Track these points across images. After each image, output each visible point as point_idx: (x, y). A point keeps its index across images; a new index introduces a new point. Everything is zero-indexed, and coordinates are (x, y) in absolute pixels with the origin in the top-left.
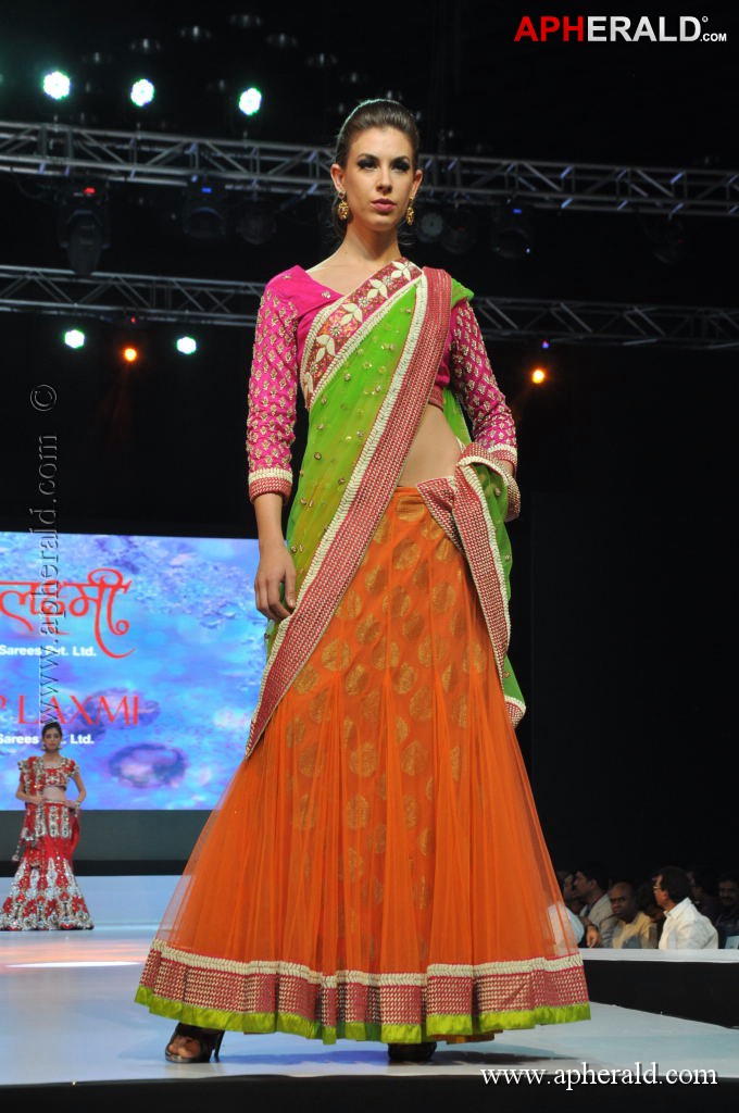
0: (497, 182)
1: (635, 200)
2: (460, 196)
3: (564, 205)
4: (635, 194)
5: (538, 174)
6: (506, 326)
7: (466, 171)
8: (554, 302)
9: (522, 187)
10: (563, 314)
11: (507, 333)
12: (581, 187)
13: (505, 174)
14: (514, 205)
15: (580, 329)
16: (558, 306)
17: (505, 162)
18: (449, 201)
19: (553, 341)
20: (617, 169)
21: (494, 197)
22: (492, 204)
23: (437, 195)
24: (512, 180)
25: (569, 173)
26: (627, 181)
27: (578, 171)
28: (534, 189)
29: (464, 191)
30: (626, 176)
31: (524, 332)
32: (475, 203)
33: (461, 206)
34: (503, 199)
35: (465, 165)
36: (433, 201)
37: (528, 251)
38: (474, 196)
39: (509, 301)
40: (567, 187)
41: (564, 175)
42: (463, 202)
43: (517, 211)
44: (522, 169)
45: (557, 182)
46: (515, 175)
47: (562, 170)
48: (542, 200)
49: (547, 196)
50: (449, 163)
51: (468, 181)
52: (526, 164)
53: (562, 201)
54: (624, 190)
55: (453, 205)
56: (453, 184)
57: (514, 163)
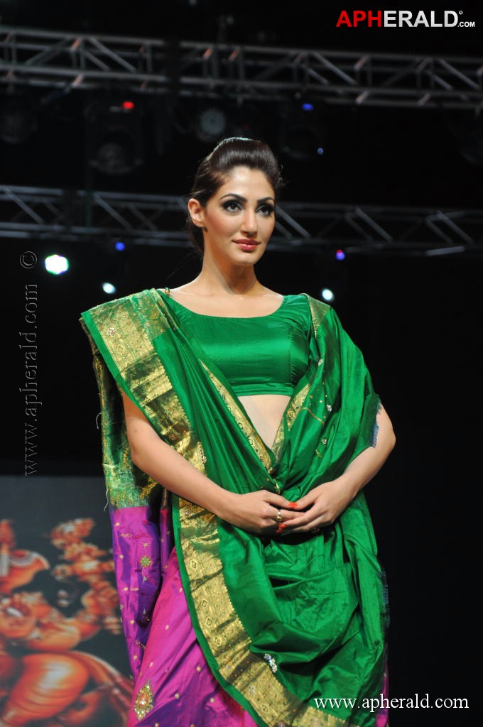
0: (284, 75)
1: (439, 93)
2: (244, 91)
3: (360, 100)
4: (438, 87)
5: (329, 65)
6: (296, 234)
7: (250, 62)
8: (349, 207)
9: (313, 80)
10: (359, 220)
11: (297, 242)
12: (378, 79)
13: (294, 65)
14: (305, 99)
15: (378, 237)
16: (353, 211)
17: (292, 52)
18: (232, 96)
19: (350, 250)
20: (417, 59)
21: (282, 92)
22: (279, 98)
23: (219, 89)
24: (301, 73)
25: (365, 65)
26: (429, 72)
27: (374, 62)
28: (325, 81)
29: (247, 84)
30: (427, 67)
31: (318, 241)
32: (260, 97)
33: (245, 101)
34: (290, 93)
35: (248, 55)
36: (213, 95)
37: (321, 151)
38: (260, 91)
39: (299, 206)
40: (362, 79)
41: (358, 66)
42: (247, 96)
43: (308, 107)
44: (312, 60)
45: (351, 74)
46: (304, 66)
47: (355, 61)
48: (334, 94)
49: (340, 90)
50: (229, 52)
51: (252, 73)
52: (318, 54)
53: (355, 96)
54: (426, 83)
55: (235, 101)
56: (236, 76)
57: (303, 53)
